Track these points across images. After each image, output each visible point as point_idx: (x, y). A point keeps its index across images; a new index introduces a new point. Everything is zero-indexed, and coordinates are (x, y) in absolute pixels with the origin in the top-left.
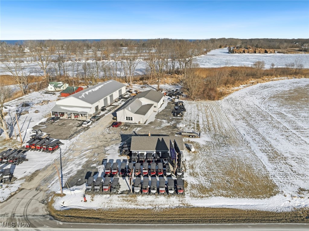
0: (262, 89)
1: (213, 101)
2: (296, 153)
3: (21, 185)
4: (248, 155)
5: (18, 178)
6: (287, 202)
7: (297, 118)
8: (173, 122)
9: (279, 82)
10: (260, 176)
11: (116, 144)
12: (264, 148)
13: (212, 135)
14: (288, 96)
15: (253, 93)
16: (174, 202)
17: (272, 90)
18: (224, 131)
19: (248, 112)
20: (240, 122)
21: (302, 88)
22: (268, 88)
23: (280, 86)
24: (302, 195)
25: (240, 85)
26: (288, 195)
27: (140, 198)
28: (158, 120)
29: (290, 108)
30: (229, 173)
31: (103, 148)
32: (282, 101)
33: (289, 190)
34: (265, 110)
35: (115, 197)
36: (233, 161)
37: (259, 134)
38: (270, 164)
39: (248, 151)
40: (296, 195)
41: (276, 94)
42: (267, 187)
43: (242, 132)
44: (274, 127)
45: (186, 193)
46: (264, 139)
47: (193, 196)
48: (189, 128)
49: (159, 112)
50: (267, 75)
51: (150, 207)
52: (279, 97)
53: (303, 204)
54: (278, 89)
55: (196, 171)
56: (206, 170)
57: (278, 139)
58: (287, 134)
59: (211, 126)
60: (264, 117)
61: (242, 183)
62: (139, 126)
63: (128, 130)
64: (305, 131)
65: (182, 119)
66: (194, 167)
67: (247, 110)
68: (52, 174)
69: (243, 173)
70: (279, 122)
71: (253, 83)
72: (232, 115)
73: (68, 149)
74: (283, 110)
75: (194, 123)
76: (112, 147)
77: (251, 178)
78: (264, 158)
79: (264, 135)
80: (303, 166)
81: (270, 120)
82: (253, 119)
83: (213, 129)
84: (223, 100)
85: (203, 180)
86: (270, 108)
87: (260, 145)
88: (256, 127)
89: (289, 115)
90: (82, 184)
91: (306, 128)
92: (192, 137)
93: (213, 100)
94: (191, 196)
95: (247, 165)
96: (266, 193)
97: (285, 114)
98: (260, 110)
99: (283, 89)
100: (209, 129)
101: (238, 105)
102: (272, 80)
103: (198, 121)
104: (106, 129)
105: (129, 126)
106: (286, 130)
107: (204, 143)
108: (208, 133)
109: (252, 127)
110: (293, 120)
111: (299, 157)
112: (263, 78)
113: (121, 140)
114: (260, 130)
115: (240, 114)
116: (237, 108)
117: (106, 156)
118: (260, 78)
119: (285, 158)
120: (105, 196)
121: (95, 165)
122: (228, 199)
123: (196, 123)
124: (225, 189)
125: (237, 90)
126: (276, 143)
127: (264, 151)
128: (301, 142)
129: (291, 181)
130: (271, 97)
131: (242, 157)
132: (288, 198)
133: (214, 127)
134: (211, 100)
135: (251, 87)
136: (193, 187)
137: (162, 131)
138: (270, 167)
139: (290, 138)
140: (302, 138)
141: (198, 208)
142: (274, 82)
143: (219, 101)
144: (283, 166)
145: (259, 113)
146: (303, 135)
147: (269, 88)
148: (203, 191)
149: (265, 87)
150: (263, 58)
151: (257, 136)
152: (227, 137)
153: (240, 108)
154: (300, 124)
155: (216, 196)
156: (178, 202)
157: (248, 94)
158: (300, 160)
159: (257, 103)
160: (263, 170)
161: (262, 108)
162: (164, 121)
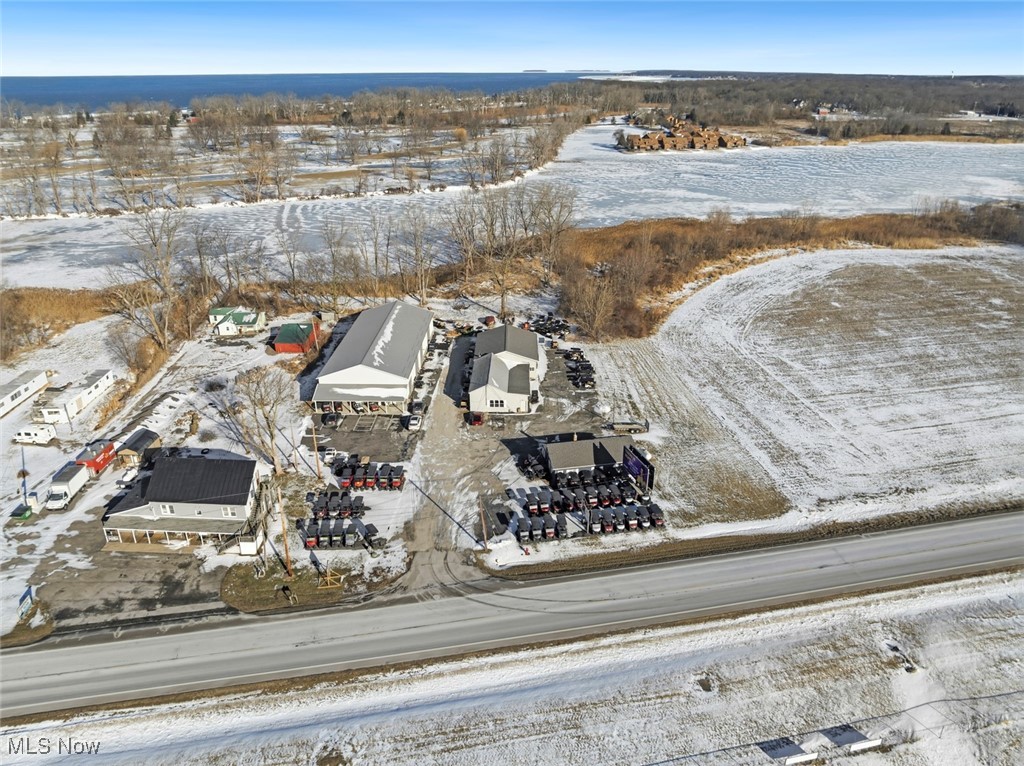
0: (733, 293)
1: (639, 341)
2: (812, 446)
3: (404, 546)
4: (738, 456)
5: (389, 538)
6: (804, 519)
7: (811, 372)
8: (583, 403)
9: (769, 269)
10: (763, 488)
11: (506, 460)
12: (761, 441)
13: (668, 424)
14: (792, 313)
15: (717, 310)
16: (653, 537)
17: (756, 295)
18: (685, 413)
19: (717, 364)
20: (709, 389)
21: (819, 285)
22: (745, 289)
23: (771, 281)
24: (823, 508)
25: (684, 285)
26: (804, 510)
27: (603, 539)
28: (551, 399)
29: (797, 348)
30: (717, 489)
31: (486, 470)
32: (780, 327)
33: (805, 503)
34: (750, 357)
35: (568, 543)
36: (717, 469)
37: (747, 413)
38: (775, 469)
39: (736, 448)
40: (814, 509)
41: (766, 307)
42: (774, 502)
43: (719, 413)
44: (772, 395)
45: (665, 524)
46: (757, 423)
47: (677, 526)
48: (620, 414)
49: (542, 380)
50: (739, 247)
51: (623, 548)
52: (772, 316)
53: (824, 519)
54: (767, 292)
55: (667, 491)
56: (681, 488)
57: (781, 421)
58: (796, 410)
59: (658, 404)
60: (751, 375)
61: (739, 500)
62: (522, 418)
63: (506, 429)
64: (826, 399)
65: (596, 393)
66: (661, 485)
67: (716, 358)
68: (440, 525)
69: (737, 486)
70: (779, 384)
71: (711, 275)
72: (689, 372)
73: (423, 479)
74: (785, 353)
75: (624, 401)
76: (501, 466)
77: (751, 492)
78: (763, 458)
79: (757, 414)
80: (823, 465)
81: (762, 379)
82: (731, 381)
83: (664, 411)
84: (659, 334)
85: (682, 504)
86: (760, 350)
87: (754, 435)
88: (740, 401)
89: (797, 366)
90: (504, 532)
91: (827, 393)
92: (635, 431)
93: (639, 337)
94: (674, 527)
95: (740, 473)
96: (775, 511)
97: (790, 363)
98: (740, 357)
99: (779, 292)
100: (658, 413)
101: (694, 347)
102: (753, 262)
103: (630, 396)
104: (461, 430)
105: (502, 420)
106: (792, 400)
107: (661, 442)
108: (658, 420)
109: (733, 399)
110: (805, 376)
111: (817, 451)
112: (731, 258)
113: (508, 451)
114: (749, 406)
115: (705, 371)
116: (693, 356)
117: (504, 483)
118: (724, 257)
119: (796, 455)
120: (552, 543)
121: (497, 501)
122: (725, 525)
123: (627, 400)
124: (719, 512)
125: (680, 302)
126: (780, 429)
127: (762, 447)
128: (819, 423)
129: (807, 491)
130: (757, 319)
131: (730, 462)
132: (805, 513)
133: (664, 405)
134: (635, 337)
135: (708, 287)
136: (672, 514)
137: (573, 425)
138: (775, 472)
139: (801, 417)
140: (821, 415)
141: (689, 541)
142: (757, 266)
143: (652, 338)
144: (795, 469)
145: (740, 365)
146: (823, 409)
147: (749, 291)
148: (689, 519)
149: (740, 287)
150: (716, 169)
151: (745, 419)
152: (694, 426)
153: (699, 355)
154: (817, 385)
155: (708, 523)
156: (659, 537)
157: (708, 312)
158: (818, 457)
159: (731, 340)
160: (766, 479)
161: (744, 351)
162: (564, 401)
